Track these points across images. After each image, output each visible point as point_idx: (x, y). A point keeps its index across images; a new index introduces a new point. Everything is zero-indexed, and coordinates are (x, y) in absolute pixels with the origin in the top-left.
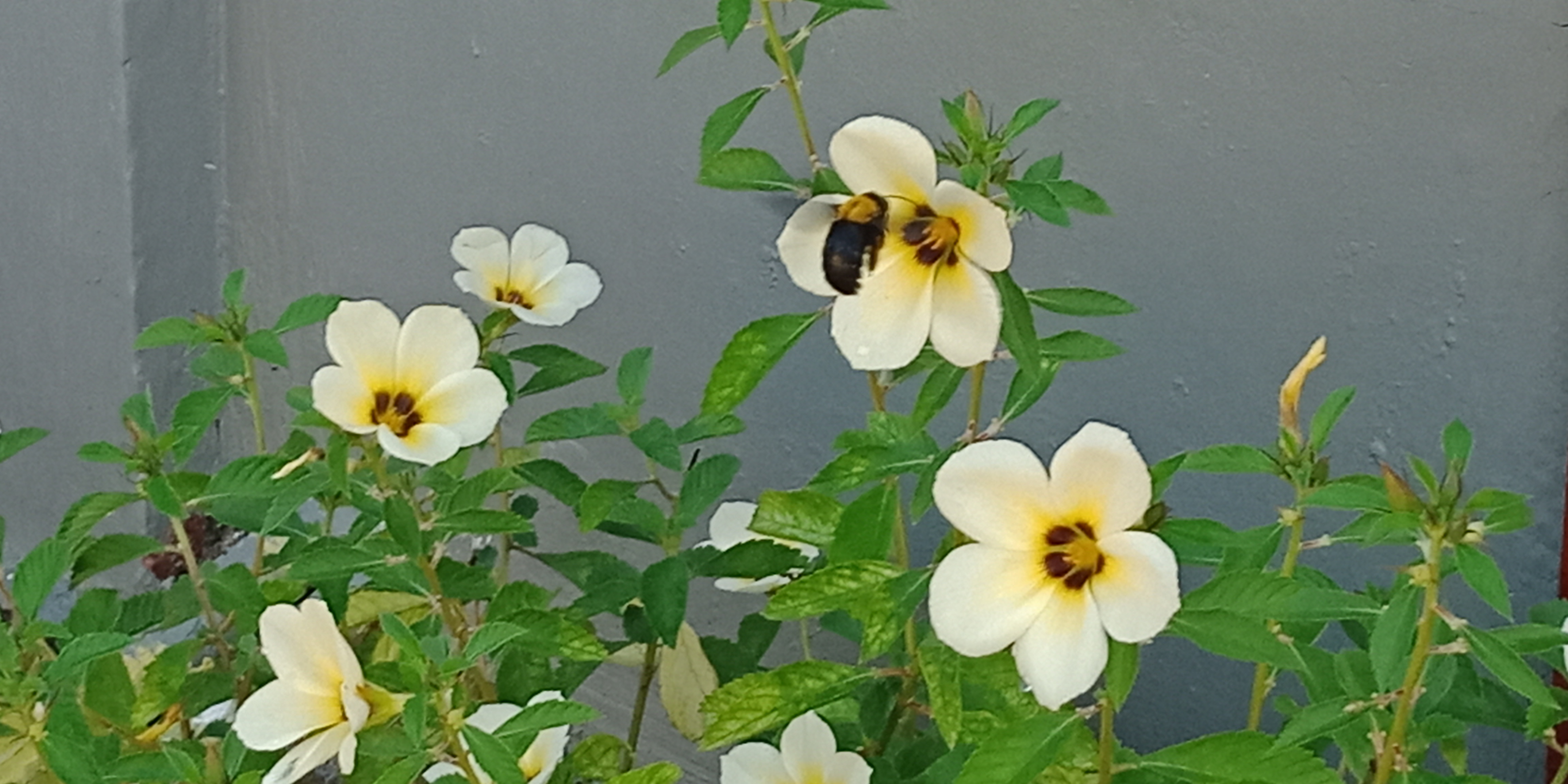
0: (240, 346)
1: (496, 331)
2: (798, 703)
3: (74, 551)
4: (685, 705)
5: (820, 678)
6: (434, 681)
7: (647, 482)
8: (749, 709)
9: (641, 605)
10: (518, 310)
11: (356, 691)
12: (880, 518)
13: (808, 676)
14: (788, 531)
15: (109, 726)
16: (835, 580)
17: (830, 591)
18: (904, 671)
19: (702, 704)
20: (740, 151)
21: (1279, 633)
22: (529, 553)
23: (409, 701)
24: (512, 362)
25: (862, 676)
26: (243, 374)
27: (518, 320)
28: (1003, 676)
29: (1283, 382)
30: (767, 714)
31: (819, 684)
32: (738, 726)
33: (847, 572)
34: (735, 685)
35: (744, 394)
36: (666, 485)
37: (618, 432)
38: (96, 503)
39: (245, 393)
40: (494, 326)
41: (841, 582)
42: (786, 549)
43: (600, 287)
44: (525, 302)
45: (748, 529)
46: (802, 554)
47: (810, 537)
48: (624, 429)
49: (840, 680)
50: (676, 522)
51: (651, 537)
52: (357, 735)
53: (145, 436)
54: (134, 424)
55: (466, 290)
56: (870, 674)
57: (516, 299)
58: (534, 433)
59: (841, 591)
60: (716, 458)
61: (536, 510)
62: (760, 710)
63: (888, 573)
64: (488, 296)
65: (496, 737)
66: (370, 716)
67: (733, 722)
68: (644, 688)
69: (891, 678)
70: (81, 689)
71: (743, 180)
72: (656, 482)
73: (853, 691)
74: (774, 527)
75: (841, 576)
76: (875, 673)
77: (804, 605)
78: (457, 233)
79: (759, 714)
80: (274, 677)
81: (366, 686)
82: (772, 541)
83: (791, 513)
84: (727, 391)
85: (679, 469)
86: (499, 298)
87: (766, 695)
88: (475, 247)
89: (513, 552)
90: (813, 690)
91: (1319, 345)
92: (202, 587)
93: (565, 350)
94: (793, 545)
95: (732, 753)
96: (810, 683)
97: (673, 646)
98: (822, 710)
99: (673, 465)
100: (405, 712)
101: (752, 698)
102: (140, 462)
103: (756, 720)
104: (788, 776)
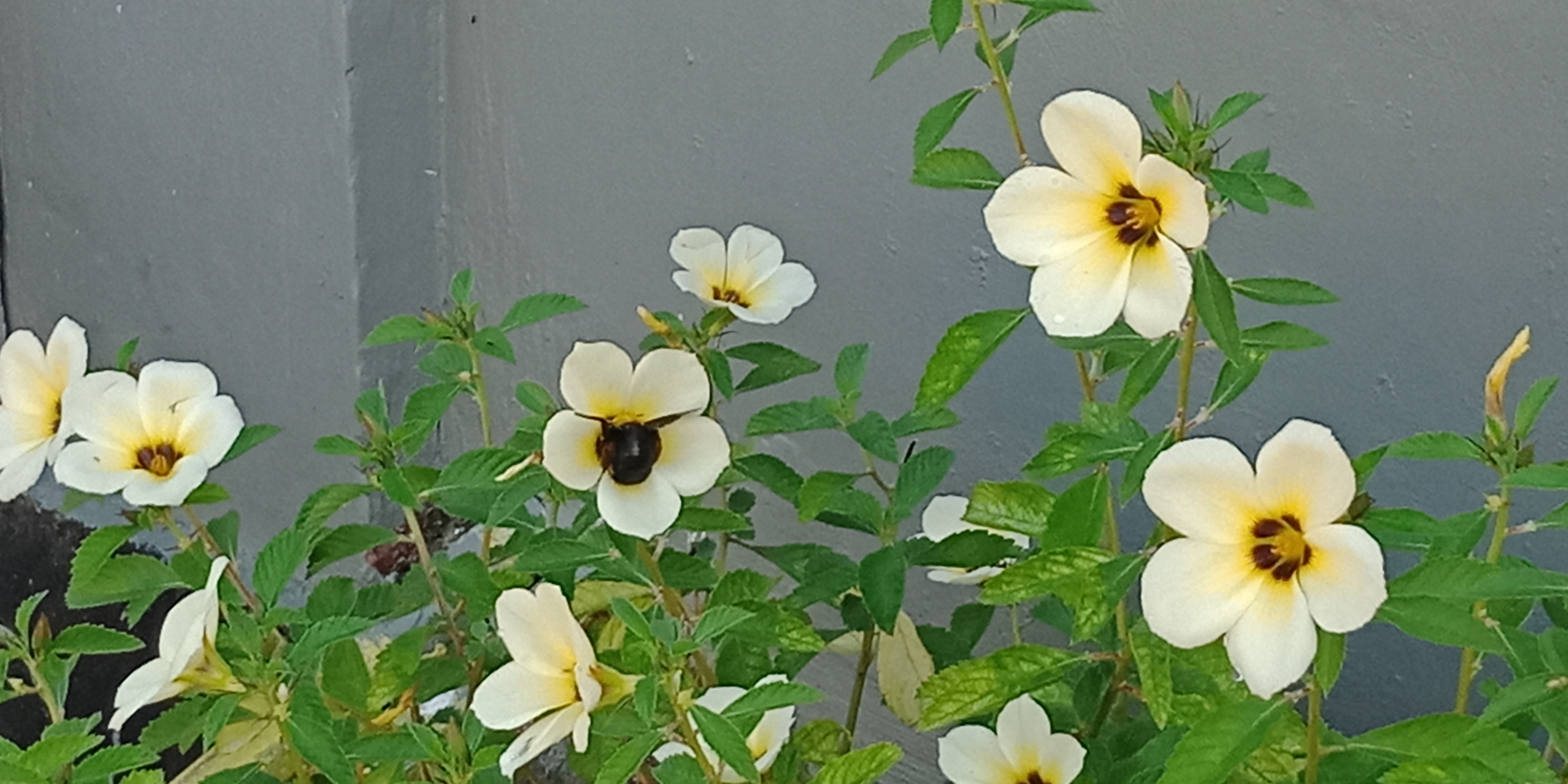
0: (467, 343)
1: (713, 329)
2: (1013, 686)
3: (311, 542)
4: (902, 691)
5: (1035, 663)
6: (664, 663)
7: (865, 474)
8: (966, 691)
9: (859, 594)
10: (734, 309)
11: (589, 672)
12: (1092, 507)
13: (1022, 659)
14: (1001, 522)
15: (346, 710)
16: (1048, 565)
17: (1044, 576)
18: (1117, 655)
19: (918, 690)
20: (953, 151)
21: (1484, 617)
22: (747, 546)
23: (640, 682)
24: (730, 360)
25: (1075, 659)
26: (471, 371)
27: (736, 318)
28: (1213, 660)
29: (1488, 372)
30: (981, 697)
31: (1034, 667)
32: (954, 708)
33: (1061, 558)
34: (950, 671)
35: (959, 386)
36: (881, 478)
37: (836, 425)
38: (333, 494)
39: (473, 391)
40: (711, 324)
41: (1055, 569)
42: (1001, 538)
43: (814, 286)
44: (741, 301)
45: (962, 519)
46: (1016, 544)
47: (1021, 527)
48: (841, 422)
49: (1053, 664)
50: (893, 513)
51: (868, 527)
52: (590, 715)
53: (379, 431)
54: (368, 419)
55: (684, 289)
56: (1084, 658)
57: (733, 298)
58: (755, 427)
59: (1055, 577)
60: (931, 450)
61: (753, 503)
62: (976, 693)
63: (1101, 559)
64: (707, 296)
65: (724, 717)
66: (602, 696)
67: (951, 703)
68: (862, 676)
69: (1102, 662)
70: (319, 674)
71: (956, 180)
72: (873, 474)
73: (1065, 676)
74: (987, 518)
75: (1056, 562)
76: (1088, 657)
77: (1018, 590)
78: (676, 234)
79: (976, 697)
80: (509, 659)
81: (599, 667)
82: (986, 532)
83: (1004, 503)
84: (942, 384)
85: (895, 461)
86: (717, 297)
87: (982, 678)
88: (693, 248)
89: (730, 544)
90: (1027, 673)
91: (1524, 335)
92: (434, 574)
93: (781, 348)
94: (1007, 535)
95: (949, 735)
96: (1025, 667)
97: (891, 633)
98: (1037, 694)
99: (890, 457)
100: (636, 693)
101: (969, 680)
102: (374, 454)
103: (972, 702)
104: (1004, 757)
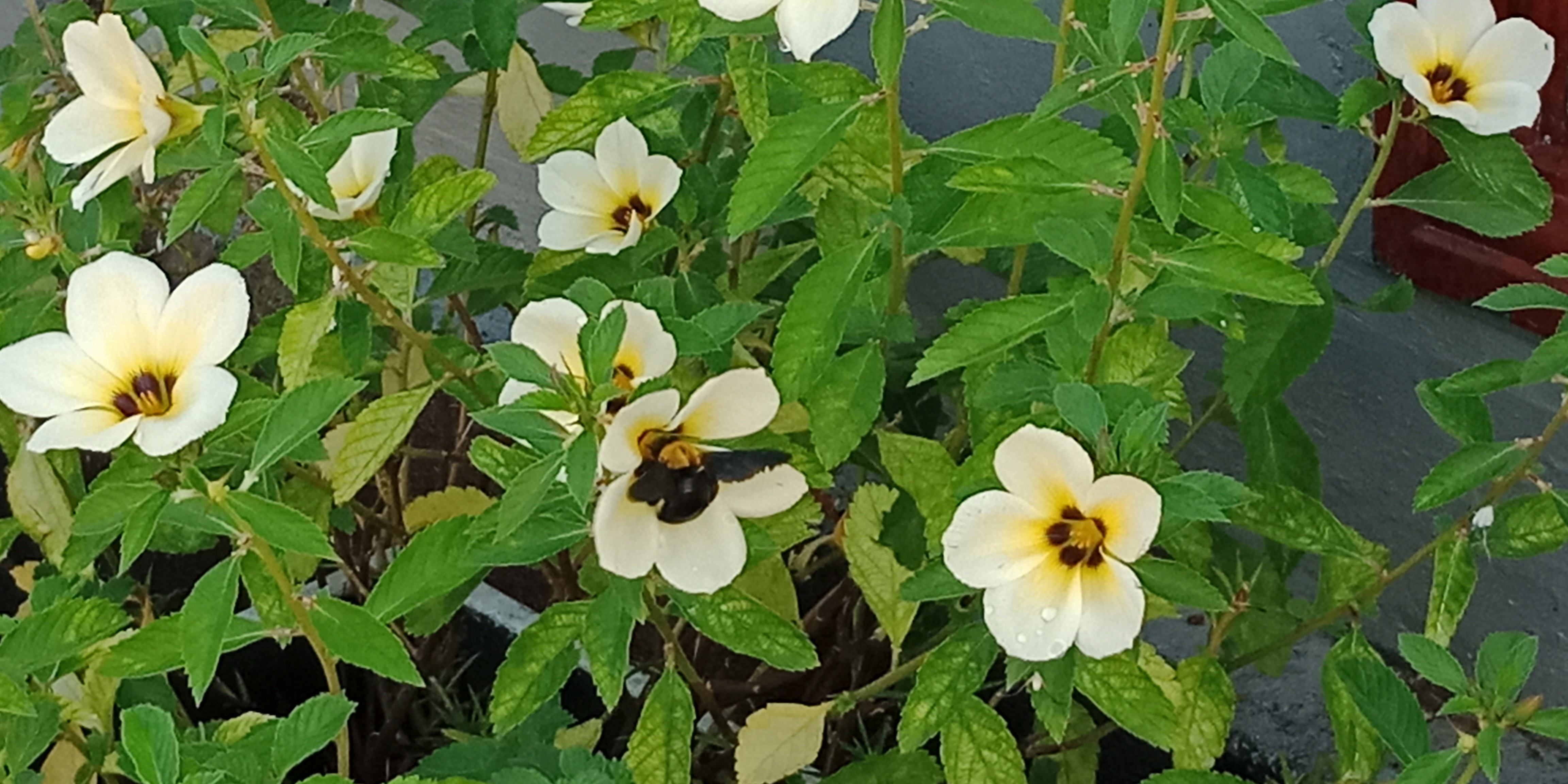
4: (523, 129)
5: (640, 89)
6: (234, 91)
8: (573, 120)
11: (156, 102)
13: (624, 85)
18: (721, 79)
21: (1072, 20)
23: (208, 112)
25: (679, 84)
28: (826, 84)
30: (586, 125)
31: (637, 94)
32: (559, 136)
34: (563, 102)
49: (657, 89)
52: (156, 148)
56: (687, 83)
62: (579, 121)
65: (302, 146)
66: (172, 128)
67: (555, 133)
68: (490, 116)
69: (708, 87)
73: (671, 100)
76: (692, 82)
79: (580, 125)
80: (82, 93)
81: (167, 98)
87: (585, 106)
90: (632, 100)
95: (550, 160)
96: (628, 93)
97: (506, 68)
100: (204, 122)
101: (571, 109)
103: (576, 130)
104: (603, 181)
